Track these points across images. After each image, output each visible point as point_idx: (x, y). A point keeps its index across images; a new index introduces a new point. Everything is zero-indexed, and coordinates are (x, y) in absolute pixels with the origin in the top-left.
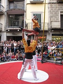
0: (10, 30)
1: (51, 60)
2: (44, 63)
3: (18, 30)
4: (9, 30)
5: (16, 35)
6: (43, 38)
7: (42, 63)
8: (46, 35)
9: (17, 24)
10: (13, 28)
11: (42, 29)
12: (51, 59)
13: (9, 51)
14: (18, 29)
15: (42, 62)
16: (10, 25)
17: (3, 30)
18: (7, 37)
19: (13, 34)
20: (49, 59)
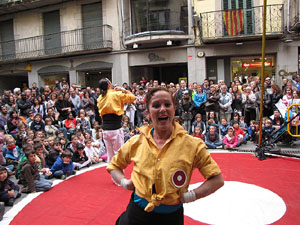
0: (139, 44)
1: (295, 146)
2: (268, 160)
3: (169, 43)
4: (135, 46)
5: (164, 59)
6: (261, 64)
7: (260, 159)
8: (275, 55)
9: (162, 20)
10: (148, 38)
11: (258, 30)
12: (295, 142)
13: (139, 120)
14: (168, 40)
15: (262, 156)
16: (139, 28)
17: (117, 46)
18: (132, 69)
19: (152, 57)
20: (288, 146)
